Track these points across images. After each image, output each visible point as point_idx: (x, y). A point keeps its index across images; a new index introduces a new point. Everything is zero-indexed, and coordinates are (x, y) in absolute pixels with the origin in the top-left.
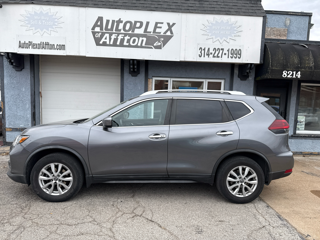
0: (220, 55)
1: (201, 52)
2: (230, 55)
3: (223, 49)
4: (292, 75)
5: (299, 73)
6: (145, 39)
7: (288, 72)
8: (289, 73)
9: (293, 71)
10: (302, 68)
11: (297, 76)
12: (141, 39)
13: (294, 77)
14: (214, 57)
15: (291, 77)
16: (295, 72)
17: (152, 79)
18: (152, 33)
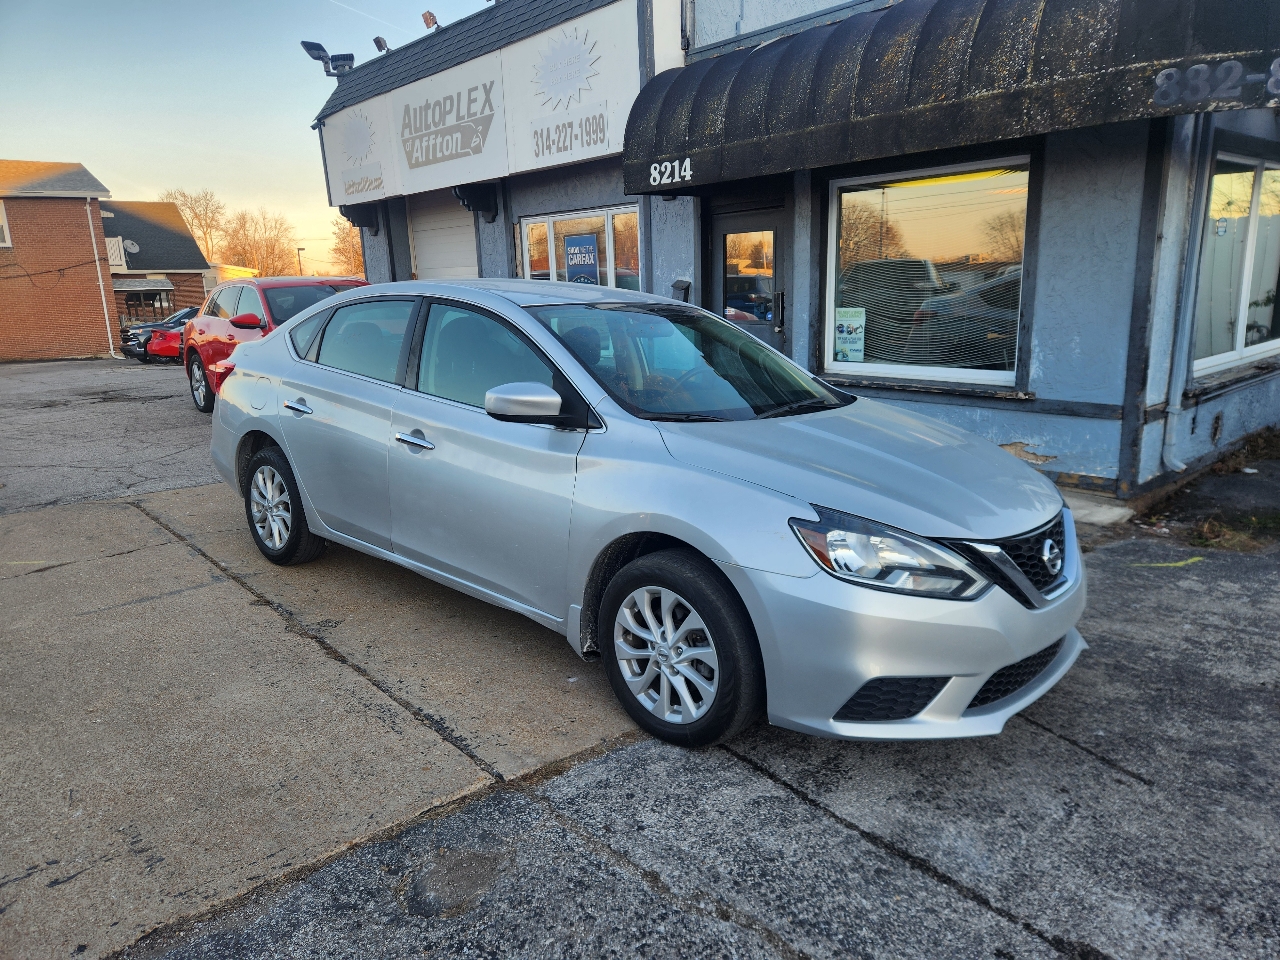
0: (568, 143)
1: (537, 145)
2: (585, 138)
3: (571, 125)
4: (672, 174)
5: (687, 162)
6: (459, 135)
7: (660, 166)
8: (663, 169)
9: (671, 162)
10: (692, 145)
11: (683, 174)
12: (455, 136)
13: (677, 179)
14: (559, 150)
15: (669, 181)
16: (676, 164)
17: (519, 222)
18: (466, 120)
